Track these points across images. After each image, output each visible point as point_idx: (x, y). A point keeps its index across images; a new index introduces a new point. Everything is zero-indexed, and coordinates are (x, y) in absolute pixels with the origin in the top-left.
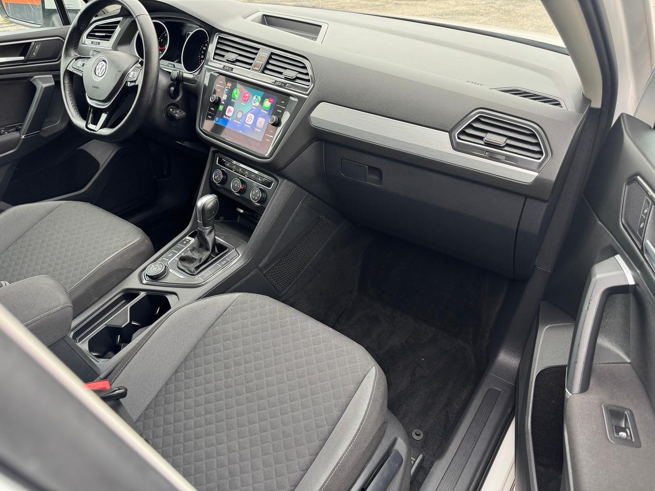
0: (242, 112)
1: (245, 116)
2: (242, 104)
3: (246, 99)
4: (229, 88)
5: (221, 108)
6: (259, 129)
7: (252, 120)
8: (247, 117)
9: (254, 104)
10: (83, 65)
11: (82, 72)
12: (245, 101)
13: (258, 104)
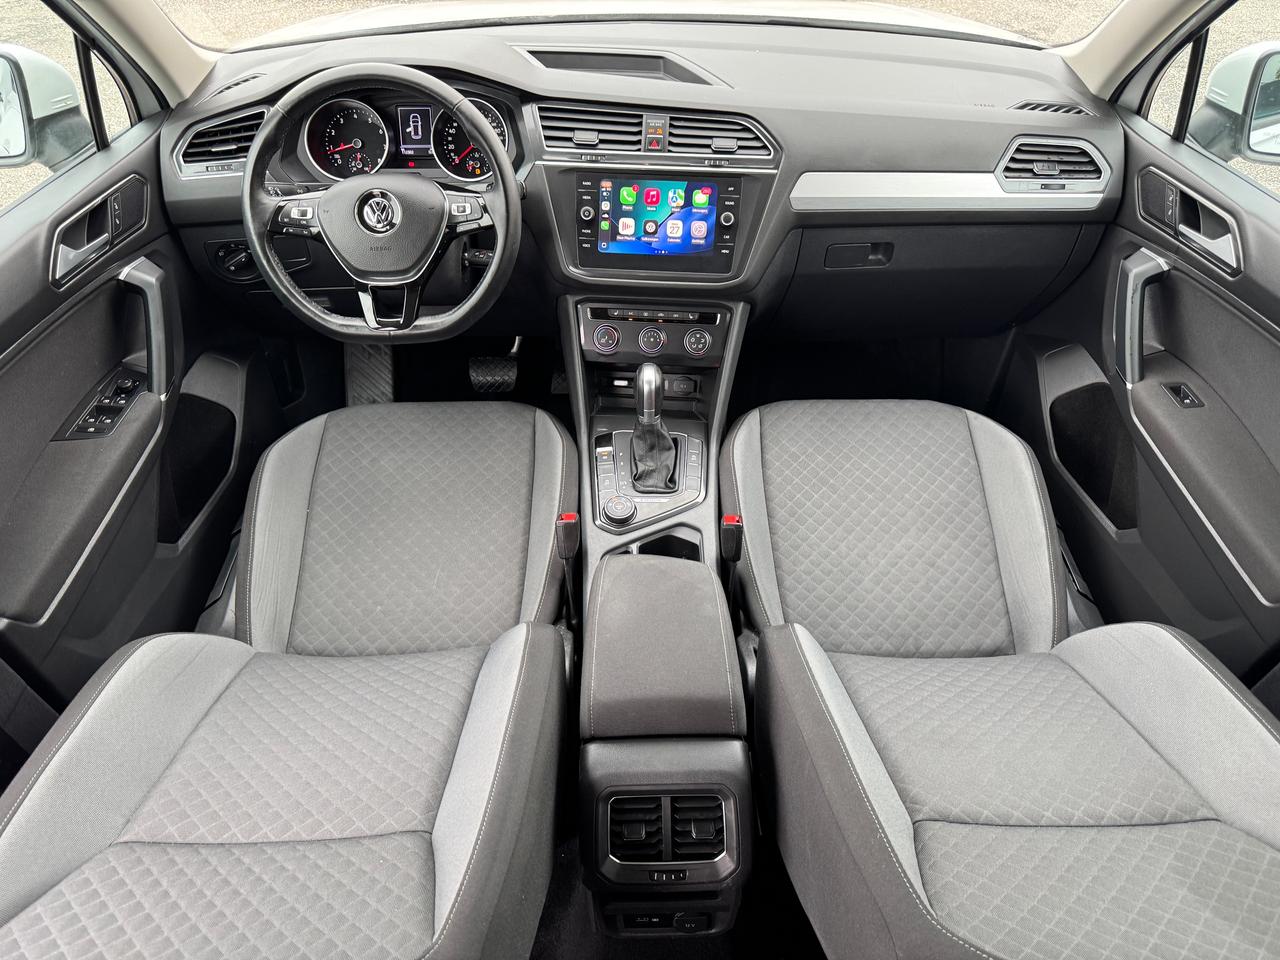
0: (655, 222)
1: (661, 226)
2: (649, 209)
3: (654, 200)
4: (609, 189)
5: (605, 225)
7: (681, 229)
8: (668, 227)
9: (674, 205)
10: (304, 214)
11: (307, 227)
12: (652, 203)
13: (681, 202)
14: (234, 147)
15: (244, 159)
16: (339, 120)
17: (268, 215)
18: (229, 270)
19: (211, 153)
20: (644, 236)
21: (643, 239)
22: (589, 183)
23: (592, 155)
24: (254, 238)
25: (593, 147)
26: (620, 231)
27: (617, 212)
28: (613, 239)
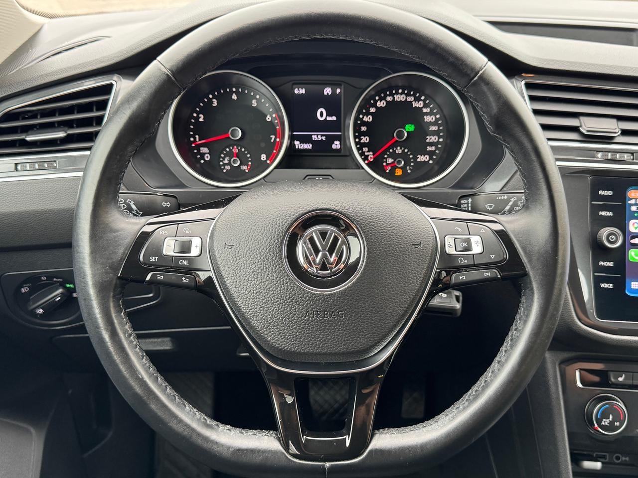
10: (185, 247)
11: (190, 271)
14: (61, 134)
15: (88, 153)
16: (210, 101)
17: (121, 250)
18: (33, 313)
19: (24, 143)
22: (610, 193)
23: (608, 151)
24: (92, 291)
25: (608, 140)
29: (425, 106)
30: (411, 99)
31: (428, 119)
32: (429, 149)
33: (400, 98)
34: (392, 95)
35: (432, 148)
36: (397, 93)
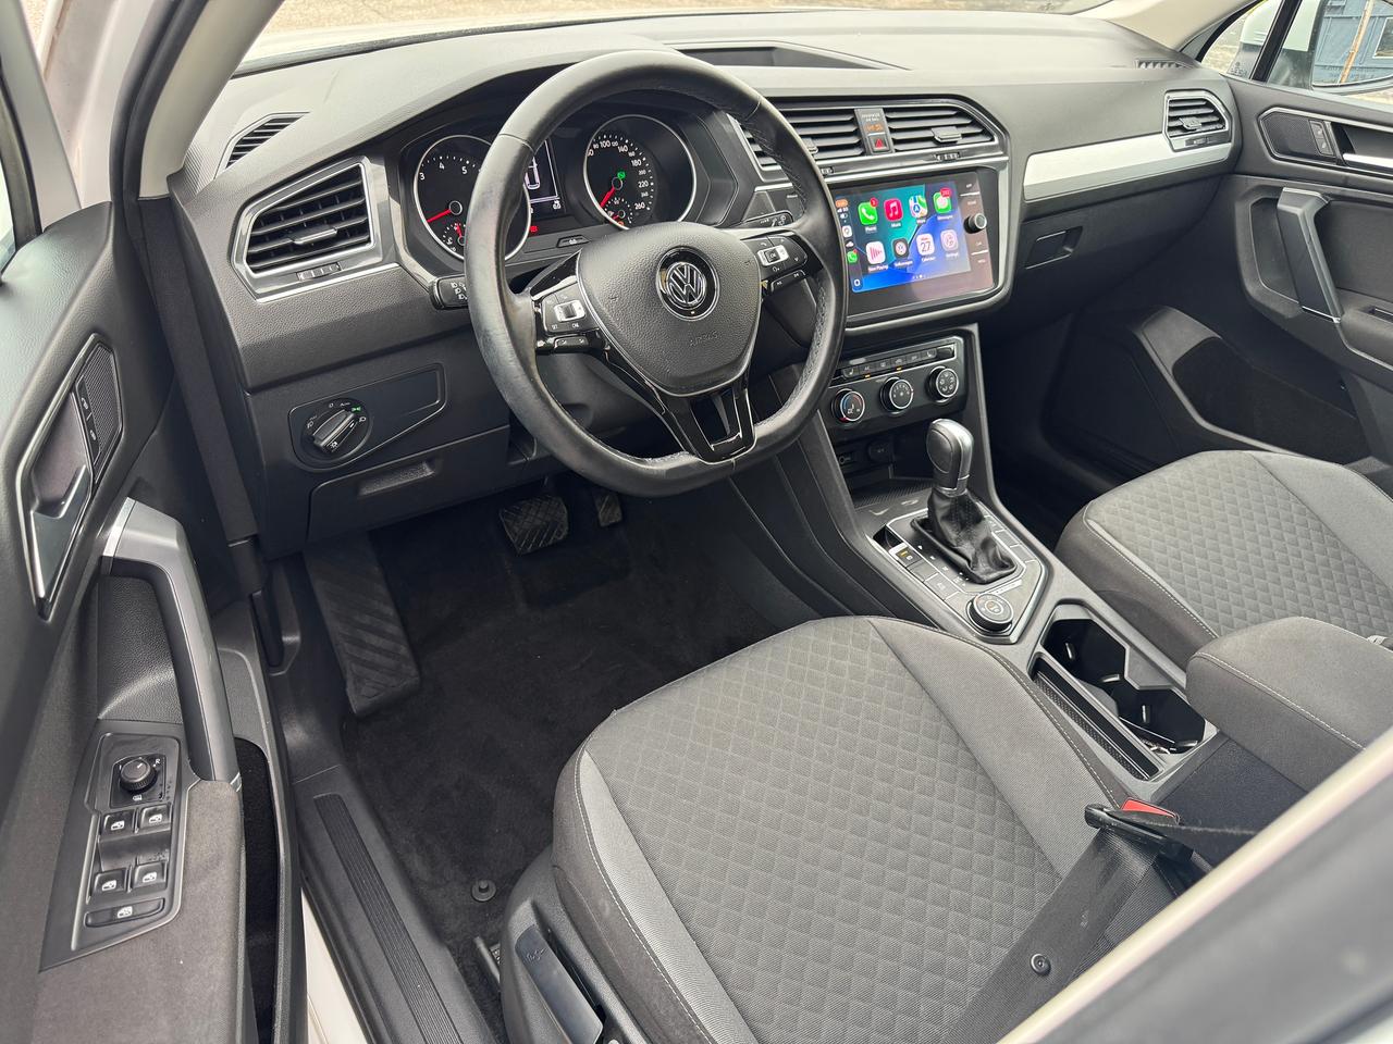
0: (904, 241)
1: (911, 244)
2: (893, 225)
3: (897, 213)
4: (846, 209)
5: (852, 257)
6: (954, 252)
7: (932, 243)
8: (919, 244)
9: (918, 215)
10: (569, 313)
11: (586, 331)
12: (895, 217)
13: (924, 211)
14: (332, 232)
18: (326, 451)
19: (296, 248)
20: (897, 261)
21: (896, 265)
26: (871, 261)
27: (861, 239)
28: (865, 272)
29: (630, 149)
30: (615, 144)
31: (636, 163)
32: (643, 195)
33: (605, 144)
34: (598, 142)
35: (646, 194)
36: (603, 139)
